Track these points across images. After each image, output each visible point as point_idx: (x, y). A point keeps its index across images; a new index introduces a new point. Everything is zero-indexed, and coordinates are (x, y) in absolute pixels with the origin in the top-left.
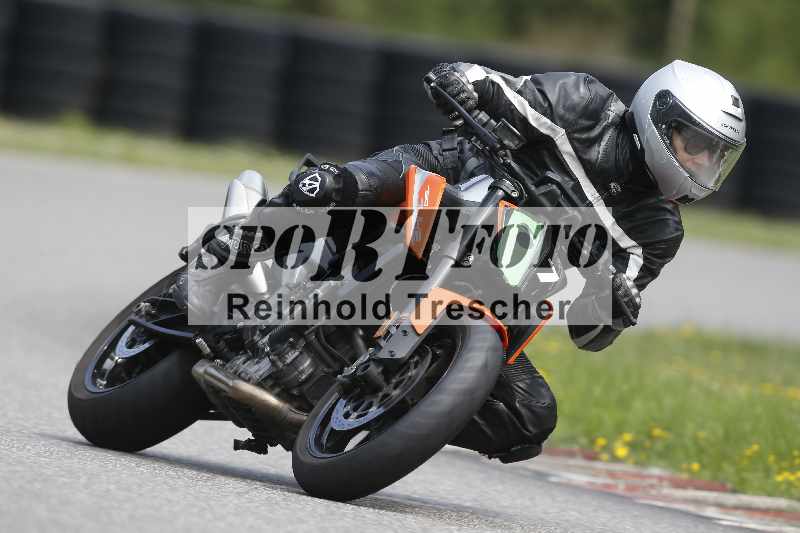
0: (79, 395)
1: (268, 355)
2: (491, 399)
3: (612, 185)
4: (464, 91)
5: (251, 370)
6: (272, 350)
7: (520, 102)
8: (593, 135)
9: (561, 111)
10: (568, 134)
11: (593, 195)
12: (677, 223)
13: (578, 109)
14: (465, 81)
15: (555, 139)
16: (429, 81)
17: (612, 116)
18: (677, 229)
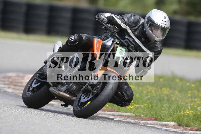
0: (25, 97)
1: (65, 85)
2: (117, 91)
3: (142, 39)
4: (104, 20)
5: (62, 89)
6: (66, 84)
7: (119, 21)
8: (136, 28)
9: (128, 23)
10: (130, 28)
11: (138, 42)
12: (161, 46)
13: (132, 22)
14: (104, 17)
15: (127, 29)
16: (96, 18)
17: (141, 23)
18: (160, 48)
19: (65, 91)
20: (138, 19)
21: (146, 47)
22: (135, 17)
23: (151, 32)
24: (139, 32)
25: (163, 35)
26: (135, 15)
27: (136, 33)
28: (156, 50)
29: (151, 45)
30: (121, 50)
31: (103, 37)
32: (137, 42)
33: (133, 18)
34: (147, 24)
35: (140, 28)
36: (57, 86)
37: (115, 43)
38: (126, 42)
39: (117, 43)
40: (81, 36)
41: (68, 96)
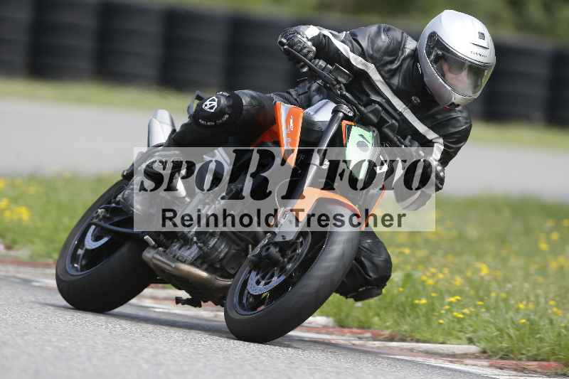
1: (196, 243)
3: (413, 98)
4: (305, 47)
5: (186, 254)
6: (199, 240)
7: (344, 49)
8: (394, 66)
9: (371, 52)
10: (377, 68)
11: (401, 107)
12: (466, 118)
13: (382, 51)
14: (305, 40)
15: (368, 72)
16: (282, 44)
17: (408, 51)
18: (466, 123)
19: (195, 260)
20: (400, 39)
21: (422, 120)
22: (389, 33)
23: (441, 80)
24: (404, 79)
25: (476, 87)
26: (389, 30)
27: (396, 81)
28: (453, 130)
29: (439, 117)
30: (362, 136)
31: (295, 97)
32: (398, 108)
33: (383, 36)
34: (429, 54)
35: (405, 66)
36: (166, 247)
37: (341, 115)
38: (375, 112)
39: (346, 117)
40: (237, 95)
41: (204, 274)
